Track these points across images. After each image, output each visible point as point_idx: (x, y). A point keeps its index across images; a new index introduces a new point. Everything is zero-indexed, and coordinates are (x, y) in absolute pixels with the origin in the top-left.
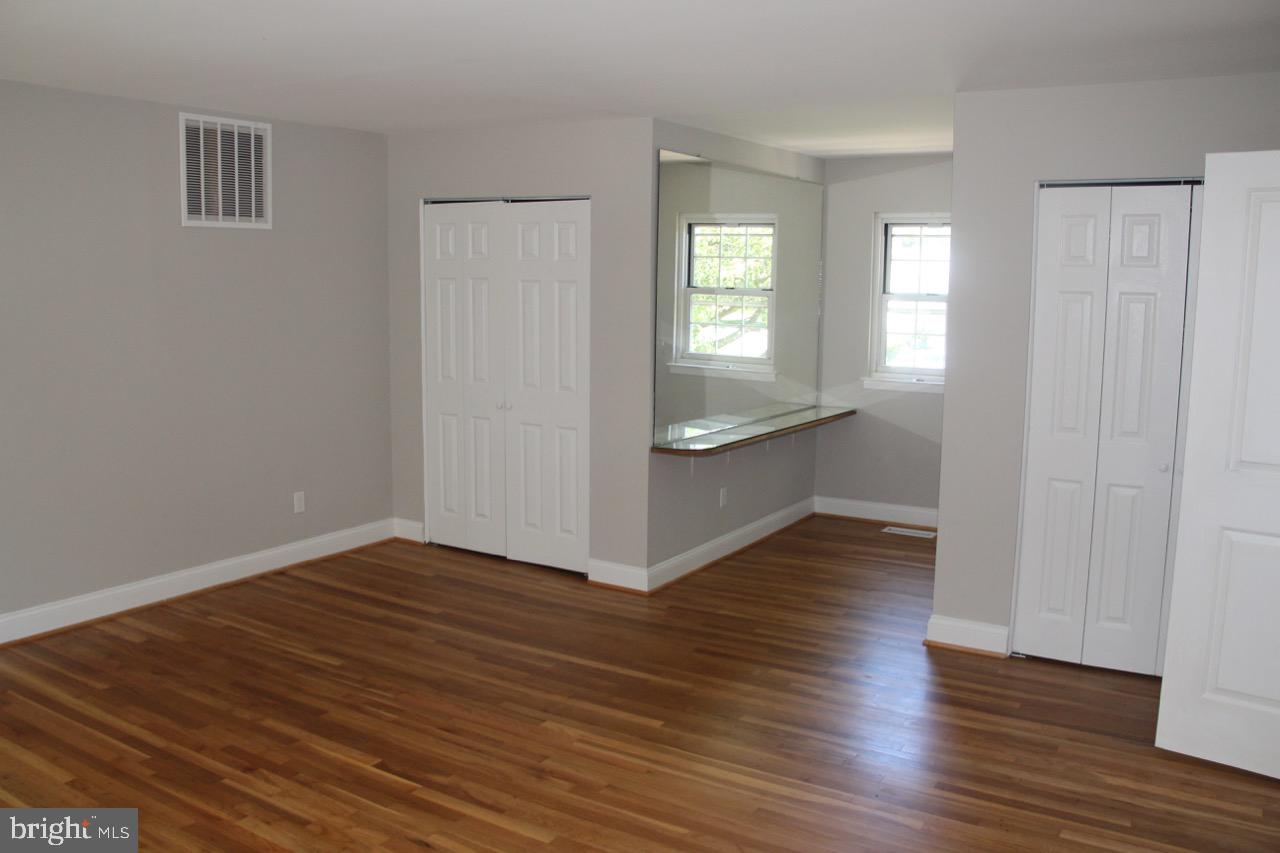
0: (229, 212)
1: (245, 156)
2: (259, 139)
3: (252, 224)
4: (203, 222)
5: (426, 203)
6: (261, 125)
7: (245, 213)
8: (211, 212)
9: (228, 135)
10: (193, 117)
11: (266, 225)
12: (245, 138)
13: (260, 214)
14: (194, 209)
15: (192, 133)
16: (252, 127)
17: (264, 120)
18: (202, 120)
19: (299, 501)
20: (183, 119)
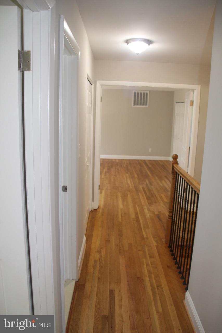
0: (141, 104)
1: (144, 96)
2: (147, 94)
3: (145, 106)
4: (136, 106)
5: (177, 103)
6: (147, 91)
7: (143, 105)
8: (137, 104)
9: (141, 93)
10: (135, 91)
11: (147, 106)
12: (144, 94)
13: (146, 105)
14: (134, 104)
15: (135, 93)
16: (145, 92)
17: (148, 91)
18: (136, 91)
19: (150, 150)
20: (133, 92)
